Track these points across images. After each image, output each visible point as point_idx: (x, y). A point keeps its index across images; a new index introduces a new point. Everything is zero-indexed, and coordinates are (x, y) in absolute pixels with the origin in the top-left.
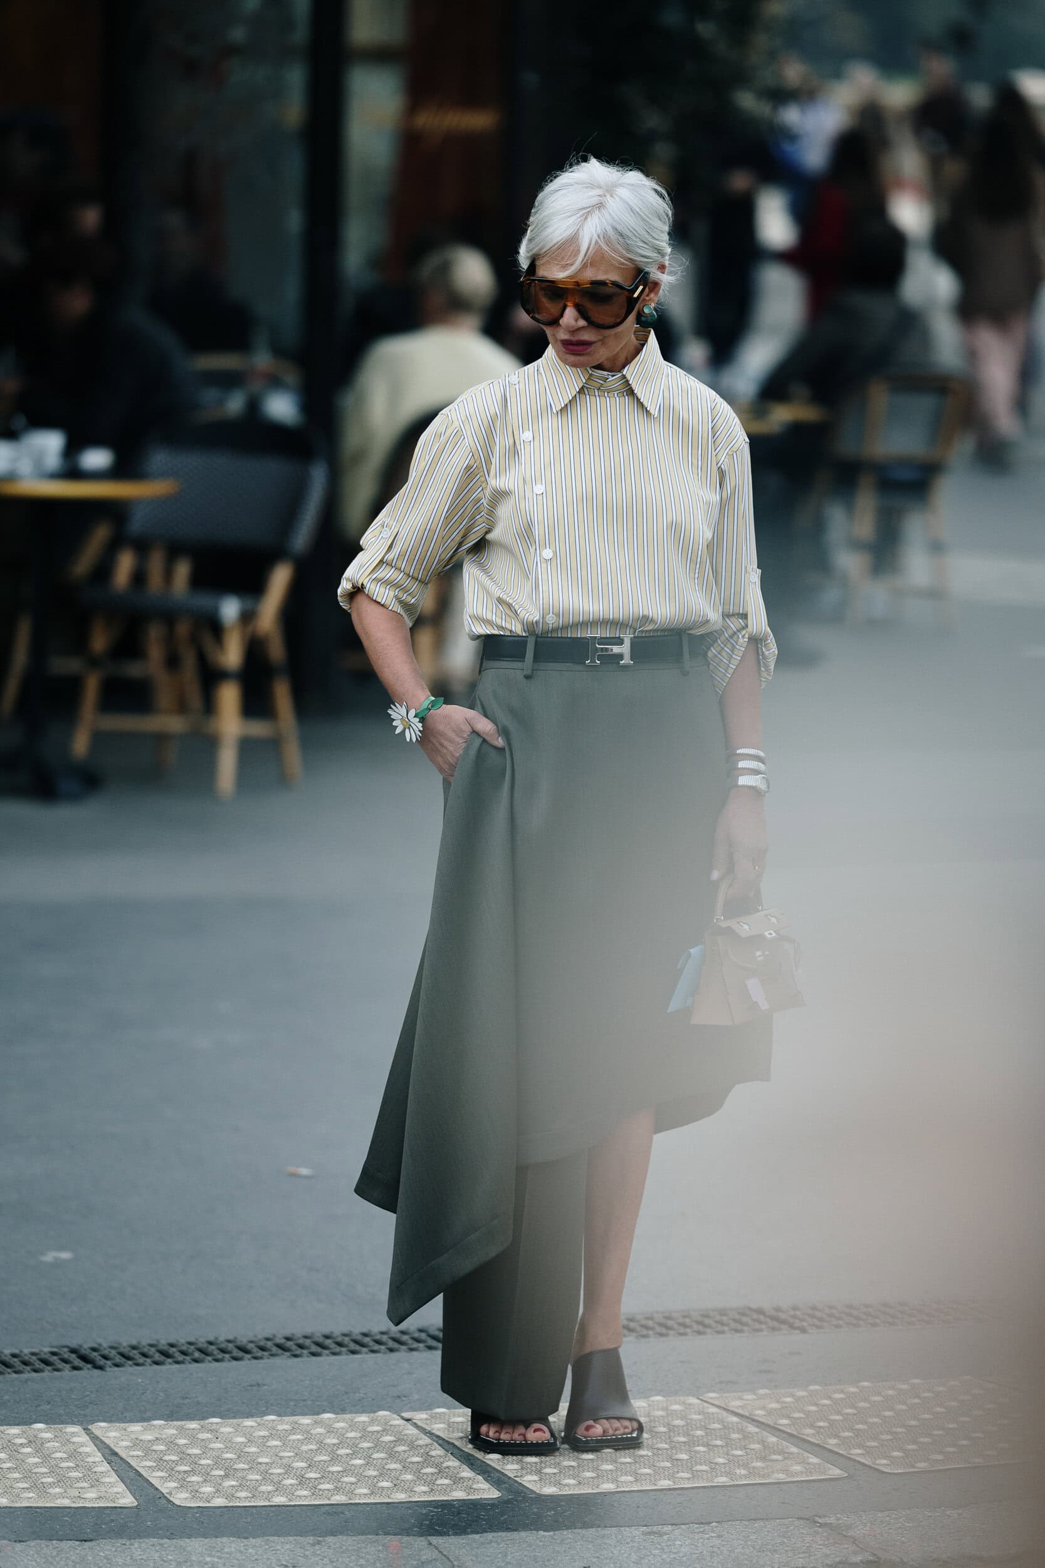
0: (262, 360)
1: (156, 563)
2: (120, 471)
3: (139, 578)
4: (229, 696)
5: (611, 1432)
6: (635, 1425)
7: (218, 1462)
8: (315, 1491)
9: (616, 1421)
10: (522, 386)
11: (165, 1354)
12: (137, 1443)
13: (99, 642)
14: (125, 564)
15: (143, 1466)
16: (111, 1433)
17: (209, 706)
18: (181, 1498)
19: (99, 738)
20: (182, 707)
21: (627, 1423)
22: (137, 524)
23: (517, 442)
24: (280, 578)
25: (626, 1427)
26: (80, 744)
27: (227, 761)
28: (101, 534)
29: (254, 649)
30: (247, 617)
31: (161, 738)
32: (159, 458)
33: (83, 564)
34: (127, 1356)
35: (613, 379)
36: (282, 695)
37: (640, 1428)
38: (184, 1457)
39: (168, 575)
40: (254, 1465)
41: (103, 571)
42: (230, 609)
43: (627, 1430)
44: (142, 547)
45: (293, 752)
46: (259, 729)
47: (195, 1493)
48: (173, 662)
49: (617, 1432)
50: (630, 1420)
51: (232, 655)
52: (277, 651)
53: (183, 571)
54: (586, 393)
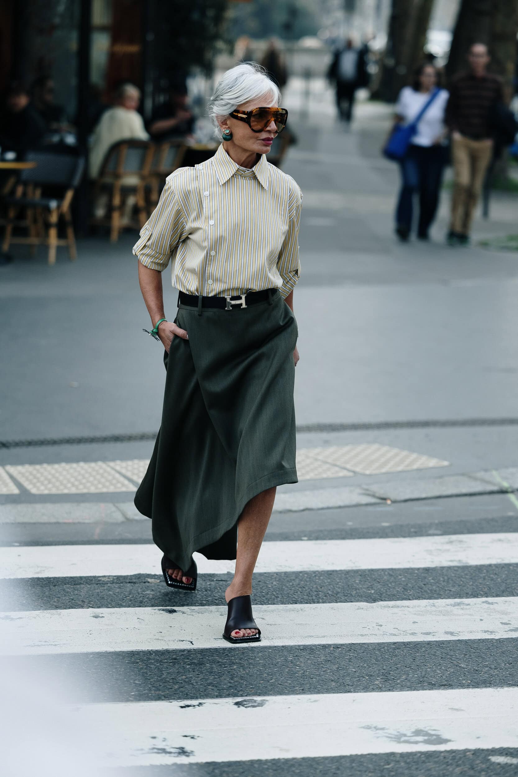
0: (64, 125)
1: (30, 189)
2: (18, 159)
3: (24, 194)
4: (53, 233)
5: (246, 635)
6: (257, 631)
7: (46, 479)
8: (77, 488)
9: (248, 630)
10: (205, 171)
11: (30, 444)
12: (20, 473)
13: (12, 214)
14: (20, 190)
15: (22, 480)
16: (12, 469)
17: (47, 235)
18: (34, 491)
19: (11, 246)
20: (38, 235)
21: (253, 630)
22: (24, 176)
23: (202, 196)
24: (69, 195)
25: (253, 632)
26: (6, 247)
27: (52, 254)
28: (11, 181)
29: (61, 217)
30: (59, 207)
31: (31, 246)
32: (31, 156)
33: (7, 189)
34: (18, 444)
35: (248, 172)
36: (70, 232)
37: (259, 633)
38: (35, 477)
39: (34, 193)
40: (57, 480)
41: (13, 192)
42: (53, 204)
43: (254, 634)
44: (25, 184)
45: (74, 251)
46: (63, 243)
47: (38, 489)
48: (35, 221)
49: (250, 635)
50: (255, 629)
51: (54, 218)
52: (68, 217)
53: (38, 193)
54: (235, 177)
